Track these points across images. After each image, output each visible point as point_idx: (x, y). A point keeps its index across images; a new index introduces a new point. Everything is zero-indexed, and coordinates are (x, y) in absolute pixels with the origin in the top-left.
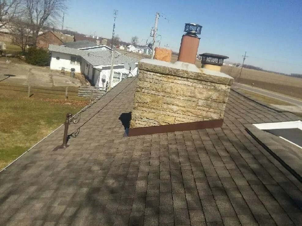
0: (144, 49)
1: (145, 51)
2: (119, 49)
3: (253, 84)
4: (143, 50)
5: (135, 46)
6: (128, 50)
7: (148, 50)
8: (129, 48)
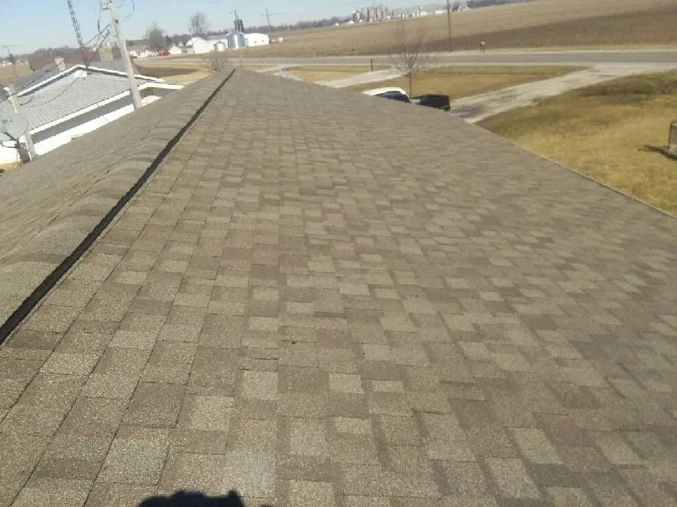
0: (227, 38)
1: (231, 44)
2: (169, 56)
3: (483, 43)
4: (226, 41)
5: (206, 36)
6: (190, 52)
7: (236, 38)
8: (191, 47)
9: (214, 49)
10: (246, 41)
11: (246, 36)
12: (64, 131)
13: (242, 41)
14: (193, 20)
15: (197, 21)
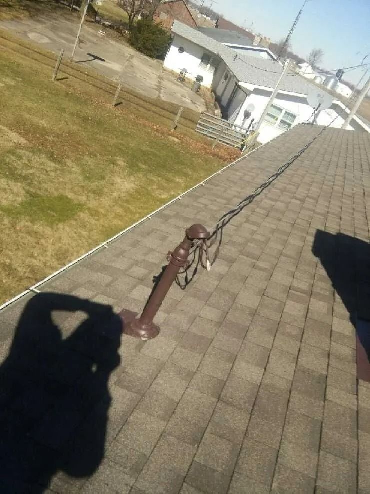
0: (327, 77)
1: (327, 82)
4: (324, 78)
6: (298, 70)
8: (301, 67)
9: (313, 78)
10: (337, 86)
11: (339, 83)
12: (289, 100)
13: (335, 85)
14: (314, 52)
15: (316, 54)
